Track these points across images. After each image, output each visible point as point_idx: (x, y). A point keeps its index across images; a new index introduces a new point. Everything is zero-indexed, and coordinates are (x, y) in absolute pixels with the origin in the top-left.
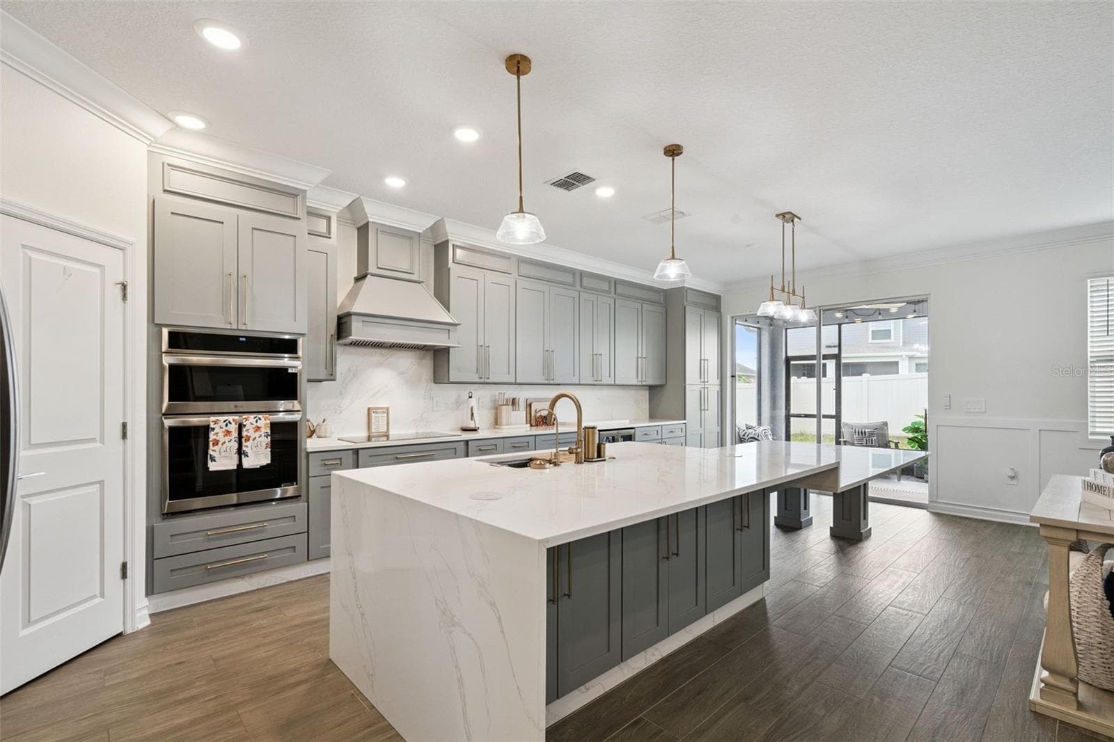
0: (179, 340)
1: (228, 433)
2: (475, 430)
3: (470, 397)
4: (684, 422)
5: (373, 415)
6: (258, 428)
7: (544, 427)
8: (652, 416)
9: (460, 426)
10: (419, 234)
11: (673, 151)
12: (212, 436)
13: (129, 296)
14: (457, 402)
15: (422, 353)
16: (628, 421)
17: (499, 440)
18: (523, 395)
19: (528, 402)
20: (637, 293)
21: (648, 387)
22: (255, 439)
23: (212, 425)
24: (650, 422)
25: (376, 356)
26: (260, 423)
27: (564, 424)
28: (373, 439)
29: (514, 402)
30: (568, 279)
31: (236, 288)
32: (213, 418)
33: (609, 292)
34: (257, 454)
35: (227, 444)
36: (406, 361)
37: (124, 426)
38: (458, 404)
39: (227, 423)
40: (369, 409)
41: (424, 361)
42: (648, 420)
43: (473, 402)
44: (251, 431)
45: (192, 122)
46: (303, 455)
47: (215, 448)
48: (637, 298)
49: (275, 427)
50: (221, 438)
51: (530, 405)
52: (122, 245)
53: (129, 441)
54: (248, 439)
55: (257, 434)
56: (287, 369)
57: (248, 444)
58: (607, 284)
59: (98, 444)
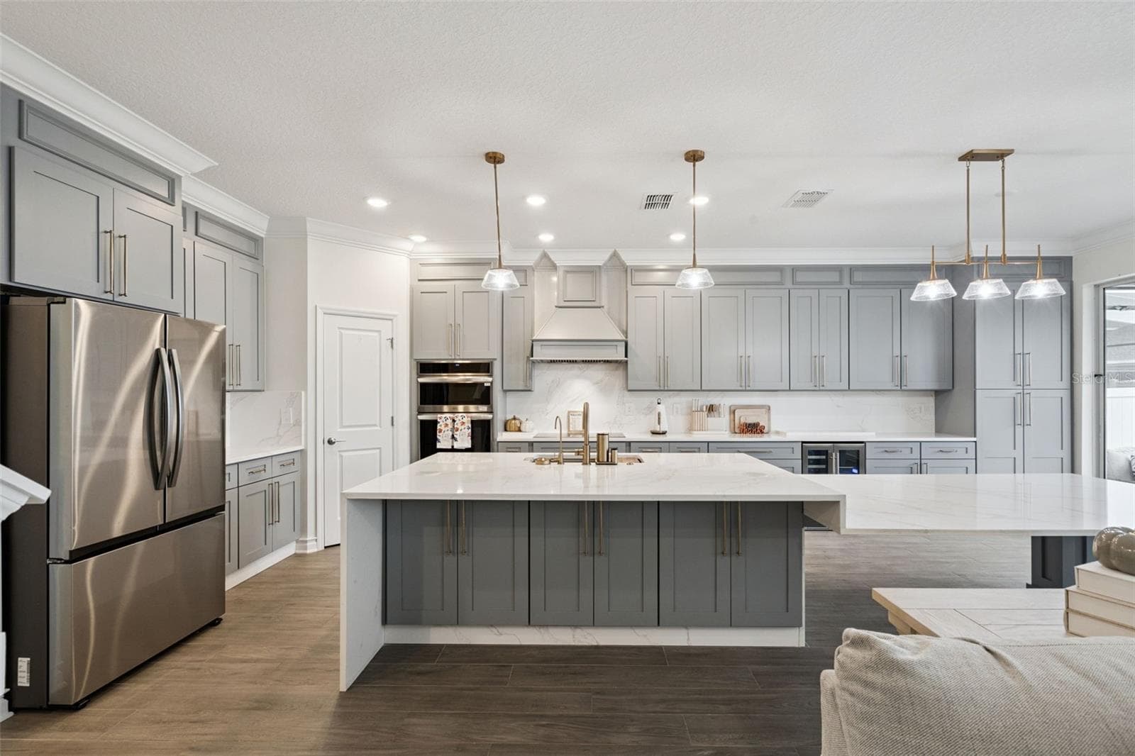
0: (425, 368)
1: (447, 425)
2: (664, 433)
3: (659, 403)
4: (974, 439)
5: (571, 417)
6: (463, 423)
7: (748, 434)
8: (939, 430)
9: (650, 429)
10: (600, 266)
11: (694, 157)
12: (438, 427)
13: (394, 346)
14: (650, 408)
15: (616, 365)
16: (874, 434)
17: (665, 444)
18: (725, 401)
19: (732, 408)
20: (887, 277)
21: (933, 393)
22: (461, 430)
23: (439, 420)
24: (936, 436)
25: (575, 369)
26: (465, 420)
27: (777, 433)
28: (571, 436)
29: (711, 409)
30: (775, 277)
31: (454, 333)
32: (439, 416)
33: (841, 282)
34: (463, 440)
35: (446, 432)
36: (598, 372)
37: (392, 418)
38: (650, 409)
39: (447, 419)
40: (569, 412)
41: (617, 372)
42: (934, 434)
43: (661, 408)
44: (443, 426)
45: (419, 238)
46: (496, 443)
47: (440, 434)
48: (889, 283)
49: (474, 423)
50: (443, 428)
51: (734, 412)
52: (392, 318)
53: (395, 427)
54: (457, 430)
55: (463, 427)
56: (483, 384)
57: (457, 433)
58: (838, 274)
59: (378, 428)
